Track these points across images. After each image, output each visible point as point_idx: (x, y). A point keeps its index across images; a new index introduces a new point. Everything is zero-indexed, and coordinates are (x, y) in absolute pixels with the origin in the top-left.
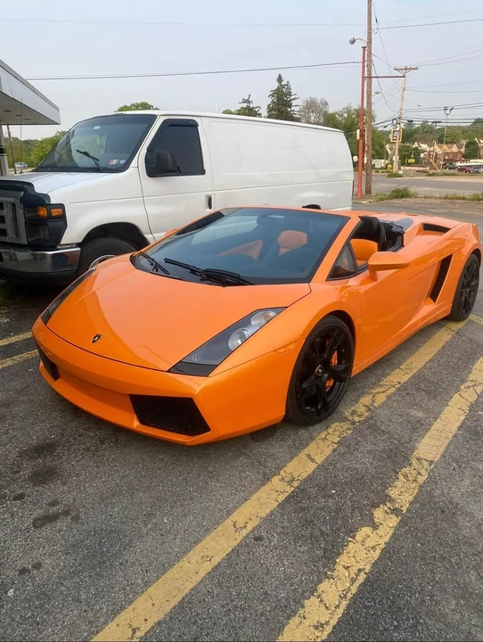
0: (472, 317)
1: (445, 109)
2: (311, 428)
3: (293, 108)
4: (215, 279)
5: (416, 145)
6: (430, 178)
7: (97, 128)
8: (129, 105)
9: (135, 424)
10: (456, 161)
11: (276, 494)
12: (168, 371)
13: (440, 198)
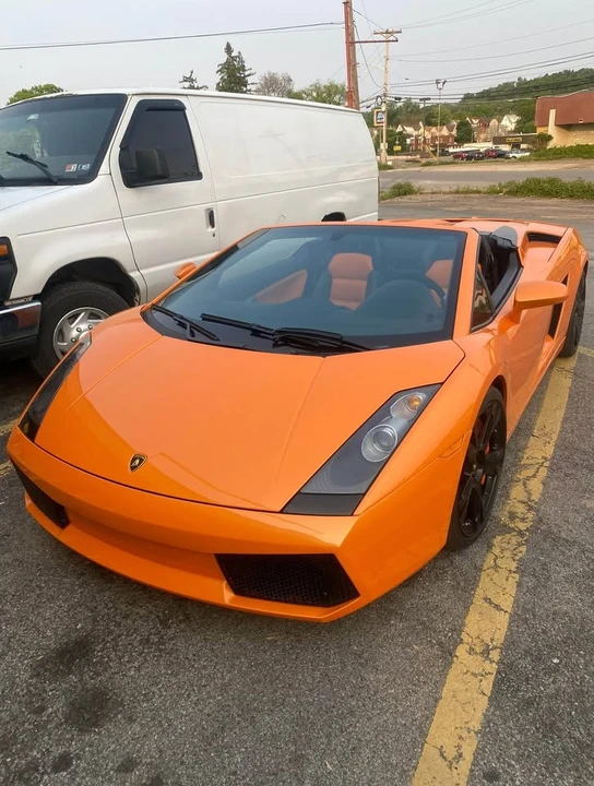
0: (580, 348)
1: (437, 82)
2: (467, 551)
3: (249, 87)
4: (302, 344)
5: (399, 129)
6: (427, 169)
7: (32, 117)
8: (28, 88)
9: (227, 597)
10: (448, 147)
11: (476, 680)
12: (281, 512)
13: (450, 193)
